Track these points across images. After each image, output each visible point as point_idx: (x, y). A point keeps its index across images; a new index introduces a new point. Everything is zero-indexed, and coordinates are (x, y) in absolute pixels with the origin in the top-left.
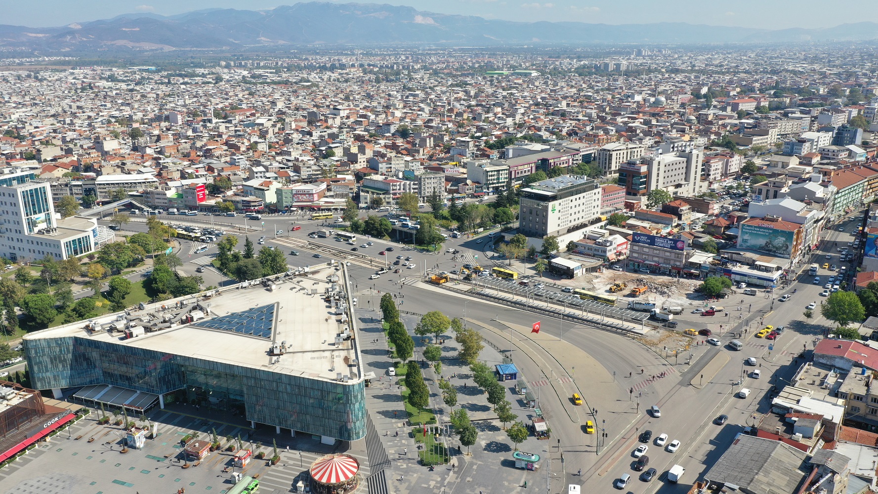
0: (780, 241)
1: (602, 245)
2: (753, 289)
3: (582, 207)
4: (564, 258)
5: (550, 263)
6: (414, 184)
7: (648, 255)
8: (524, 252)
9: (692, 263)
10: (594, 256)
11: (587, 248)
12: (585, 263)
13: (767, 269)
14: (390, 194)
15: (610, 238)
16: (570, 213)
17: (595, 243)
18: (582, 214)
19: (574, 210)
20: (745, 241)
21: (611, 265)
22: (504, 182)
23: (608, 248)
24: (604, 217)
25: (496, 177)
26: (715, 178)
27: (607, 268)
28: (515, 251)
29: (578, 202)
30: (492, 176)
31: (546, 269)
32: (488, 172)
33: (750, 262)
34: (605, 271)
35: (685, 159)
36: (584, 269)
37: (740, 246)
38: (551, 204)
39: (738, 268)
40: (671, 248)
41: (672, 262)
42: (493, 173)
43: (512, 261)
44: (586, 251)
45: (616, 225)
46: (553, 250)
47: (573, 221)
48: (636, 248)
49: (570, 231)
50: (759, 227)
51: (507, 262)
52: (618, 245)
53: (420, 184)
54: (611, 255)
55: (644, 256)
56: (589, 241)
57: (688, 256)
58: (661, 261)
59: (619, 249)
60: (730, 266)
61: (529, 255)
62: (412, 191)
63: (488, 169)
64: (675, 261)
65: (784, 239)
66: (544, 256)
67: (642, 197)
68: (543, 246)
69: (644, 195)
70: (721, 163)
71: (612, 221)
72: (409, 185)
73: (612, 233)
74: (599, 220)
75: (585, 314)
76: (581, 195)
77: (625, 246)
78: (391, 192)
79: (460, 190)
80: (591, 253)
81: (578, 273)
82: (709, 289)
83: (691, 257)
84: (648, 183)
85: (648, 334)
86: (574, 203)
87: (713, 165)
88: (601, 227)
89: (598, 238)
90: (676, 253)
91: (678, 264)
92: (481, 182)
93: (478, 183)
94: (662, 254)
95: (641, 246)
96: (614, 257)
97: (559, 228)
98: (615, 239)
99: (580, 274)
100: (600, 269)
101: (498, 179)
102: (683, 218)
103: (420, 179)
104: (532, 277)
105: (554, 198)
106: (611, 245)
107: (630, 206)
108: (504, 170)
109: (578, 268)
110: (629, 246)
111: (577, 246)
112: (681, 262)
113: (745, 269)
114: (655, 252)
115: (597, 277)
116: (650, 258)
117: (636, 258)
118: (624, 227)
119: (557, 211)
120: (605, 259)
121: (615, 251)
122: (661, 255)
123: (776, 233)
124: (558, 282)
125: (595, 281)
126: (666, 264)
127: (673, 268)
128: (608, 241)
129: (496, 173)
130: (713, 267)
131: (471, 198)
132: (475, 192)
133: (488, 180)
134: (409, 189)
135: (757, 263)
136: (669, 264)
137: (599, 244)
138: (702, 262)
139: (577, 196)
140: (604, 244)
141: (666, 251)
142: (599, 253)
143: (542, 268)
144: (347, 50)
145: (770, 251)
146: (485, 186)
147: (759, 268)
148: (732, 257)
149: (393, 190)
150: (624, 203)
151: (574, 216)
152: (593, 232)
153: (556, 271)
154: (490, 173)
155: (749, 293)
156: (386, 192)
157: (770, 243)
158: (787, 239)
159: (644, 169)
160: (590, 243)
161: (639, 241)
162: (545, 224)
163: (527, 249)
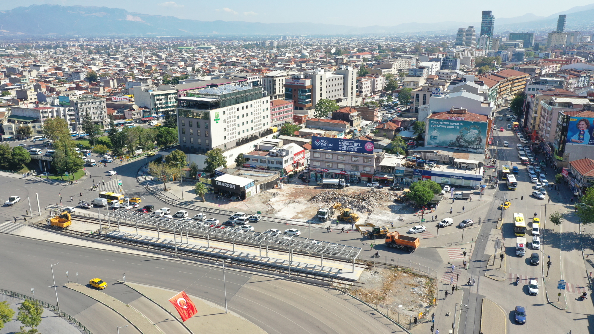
0: (472, 134)
1: (277, 156)
2: (464, 192)
3: (250, 117)
4: (233, 174)
5: (214, 182)
6: (69, 110)
7: (332, 162)
8: (183, 171)
9: (383, 167)
10: (268, 169)
11: (259, 161)
12: (258, 178)
13: (469, 167)
14: (40, 122)
15: (286, 147)
16: (237, 123)
17: (269, 155)
18: (251, 125)
19: (241, 120)
20: (433, 138)
21: (289, 179)
22: (173, 106)
23: (285, 159)
24: (275, 129)
25: (164, 101)
26: (366, 94)
27: (285, 183)
28: (172, 172)
29: (245, 111)
30: (160, 100)
31: (210, 190)
32: (155, 96)
33: (447, 160)
34: (283, 186)
35: (342, 76)
36: (258, 187)
37: (429, 144)
38: (213, 113)
39: (436, 169)
40: (359, 151)
41: (361, 169)
42: (161, 97)
43: (168, 185)
44: (259, 164)
45: (288, 135)
46: (219, 166)
47: (241, 132)
48: (317, 155)
49: (239, 144)
50: (448, 121)
51: (162, 186)
52: (295, 155)
53: (77, 109)
54: (288, 167)
55: (327, 164)
56: (261, 153)
57: (379, 159)
58: (348, 168)
59: (297, 158)
60: (426, 167)
61: (191, 175)
62: (68, 118)
63: (155, 93)
64: (364, 166)
65: (477, 132)
66: (209, 174)
67: (309, 111)
68: (207, 162)
69: (310, 108)
70: (369, 81)
71: (283, 132)
72: (64, 111)
73: (286, 142)
74: (270, 132)
75: (264, 253)
76: (249, 103)
77: (302, 155)
78: (42, 119)
79: (126, 116)
80: (264, 165)
81: (251, 192)
82: (420, 198)
83: (382, 159)
84: (312, 97)
85: (363, 280)
86: (241, 111)
87: (364, 83)
88: (274, 137)
89: (272, 148)
90: (364, 157)
91: (368, 169)
92: (149, 107)
93: (146, 108)
94: (348, 159)
95: (323, 152)
96: (292, 168)
97: (226, 141)
98: (291, 147)
99: (253, 193)
100: (277, 184)
101: (167, 103)
102: (354, 124)
103: (76, 104)
104: (192, 202)
105: (216, 105)
106: (287, 154)
107: (298, 119)
108: (172, 94)
109: (250, 185)
110: (308, 155)
111: (247, 160)
112: (371, 167)
113: (443, 169)
114: (340, 158)
115: (275, 195)
116: (335, 166)
117: (318, 167)
118: (297, 136)
119: (221, 122)
120: (283, 171)
121: (292, 162)
122: (347, 161)
123: (468, 125)
124: (224, 207)
125: (273, 200)
126: (354, 171)
127: (363, 175)
128: (283, 150)
129: (163, 97)
130: (410, 169)
131: (139, 123)
132: (143, 117)
133: (155, 104)
134: (64, 116)
135: (456, 160)
136: (357, 170)
137: (273, 155)
138: (395, 165)
139: (244, 104)
140: (279, 155)
141: (353, 156)
142: (275, 165)
143: (205, 190)
144: (73, 38)
145: (462, 146)
146: (153, 111)
147: (459, 166)
148: (425, 156)
149: (44, 117)
150: (292, 117)
151: (242, 128)
152: (265, 142)
153: (223, 192)
154: (158, 97)
155: (461, 197)
156: (36, 120)
157: (461, 137)
158: (480, 132)
159: (308, 83)
160: (263, 155)
161: (319, 147)
162: (208, 137)
163: (186, 168)
